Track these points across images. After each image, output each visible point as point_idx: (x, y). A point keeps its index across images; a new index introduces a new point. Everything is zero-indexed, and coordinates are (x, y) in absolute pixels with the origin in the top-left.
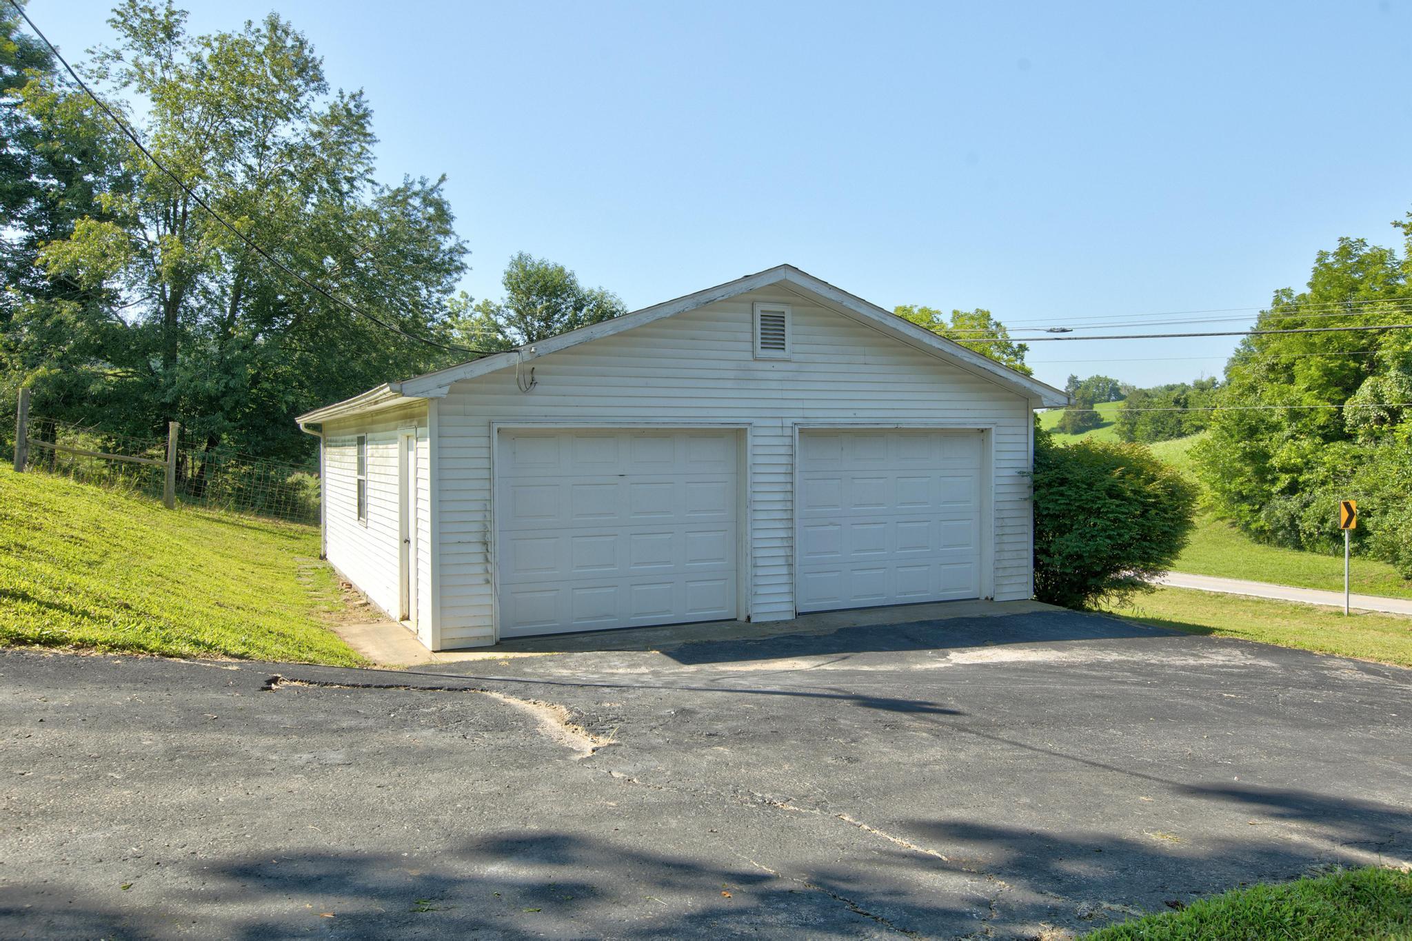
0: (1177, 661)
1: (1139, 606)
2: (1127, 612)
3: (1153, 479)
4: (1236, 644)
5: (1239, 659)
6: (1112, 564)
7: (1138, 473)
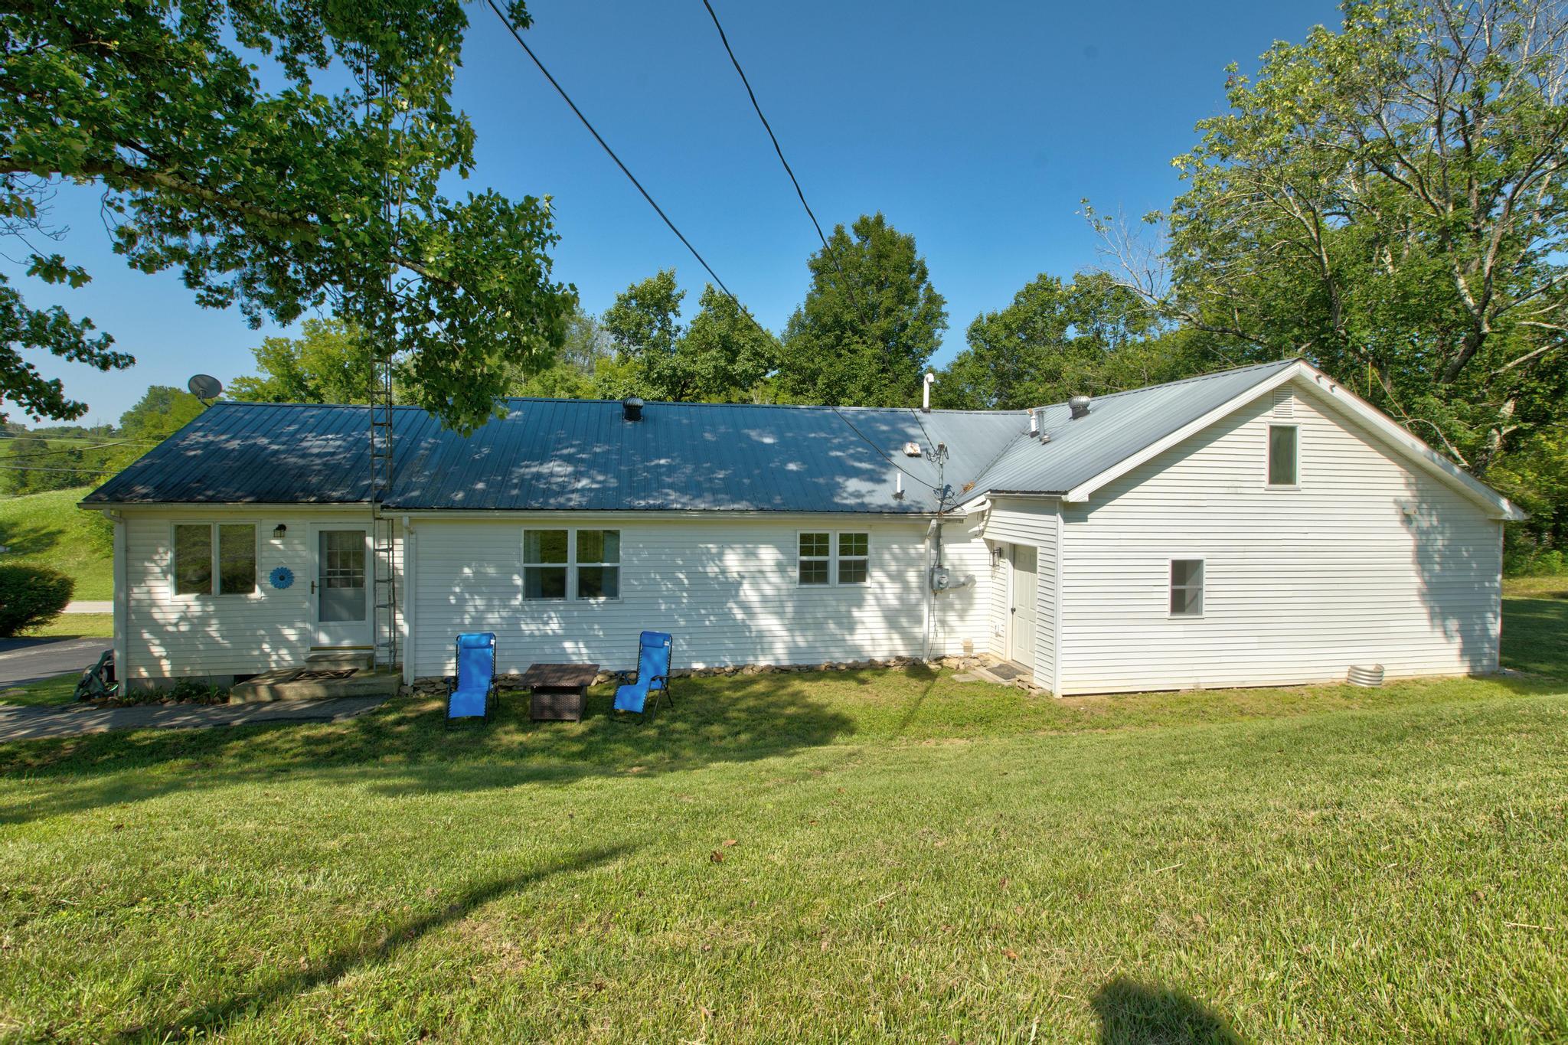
0: (64, 649)
1: (46, 631)
2: (38, 635)
3: (52, 580)
4: (90, 640)
5: (91, 644)
6: (32, 615)
7: (43, 578)
